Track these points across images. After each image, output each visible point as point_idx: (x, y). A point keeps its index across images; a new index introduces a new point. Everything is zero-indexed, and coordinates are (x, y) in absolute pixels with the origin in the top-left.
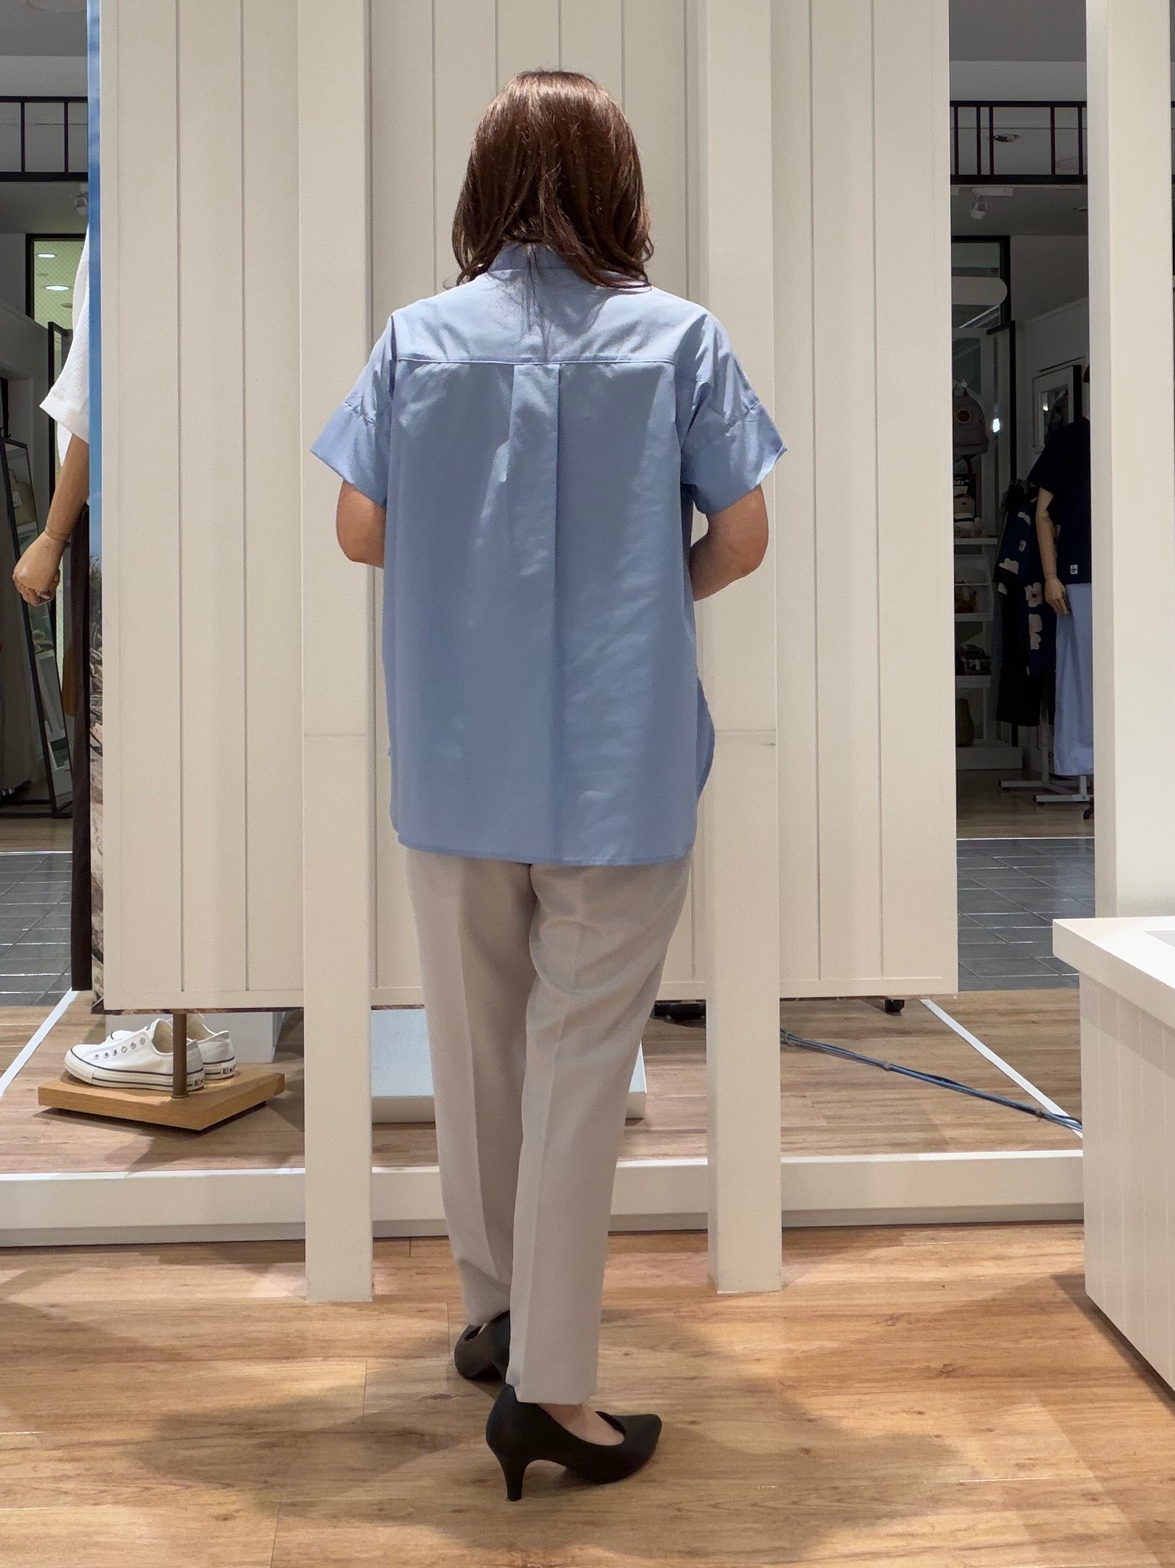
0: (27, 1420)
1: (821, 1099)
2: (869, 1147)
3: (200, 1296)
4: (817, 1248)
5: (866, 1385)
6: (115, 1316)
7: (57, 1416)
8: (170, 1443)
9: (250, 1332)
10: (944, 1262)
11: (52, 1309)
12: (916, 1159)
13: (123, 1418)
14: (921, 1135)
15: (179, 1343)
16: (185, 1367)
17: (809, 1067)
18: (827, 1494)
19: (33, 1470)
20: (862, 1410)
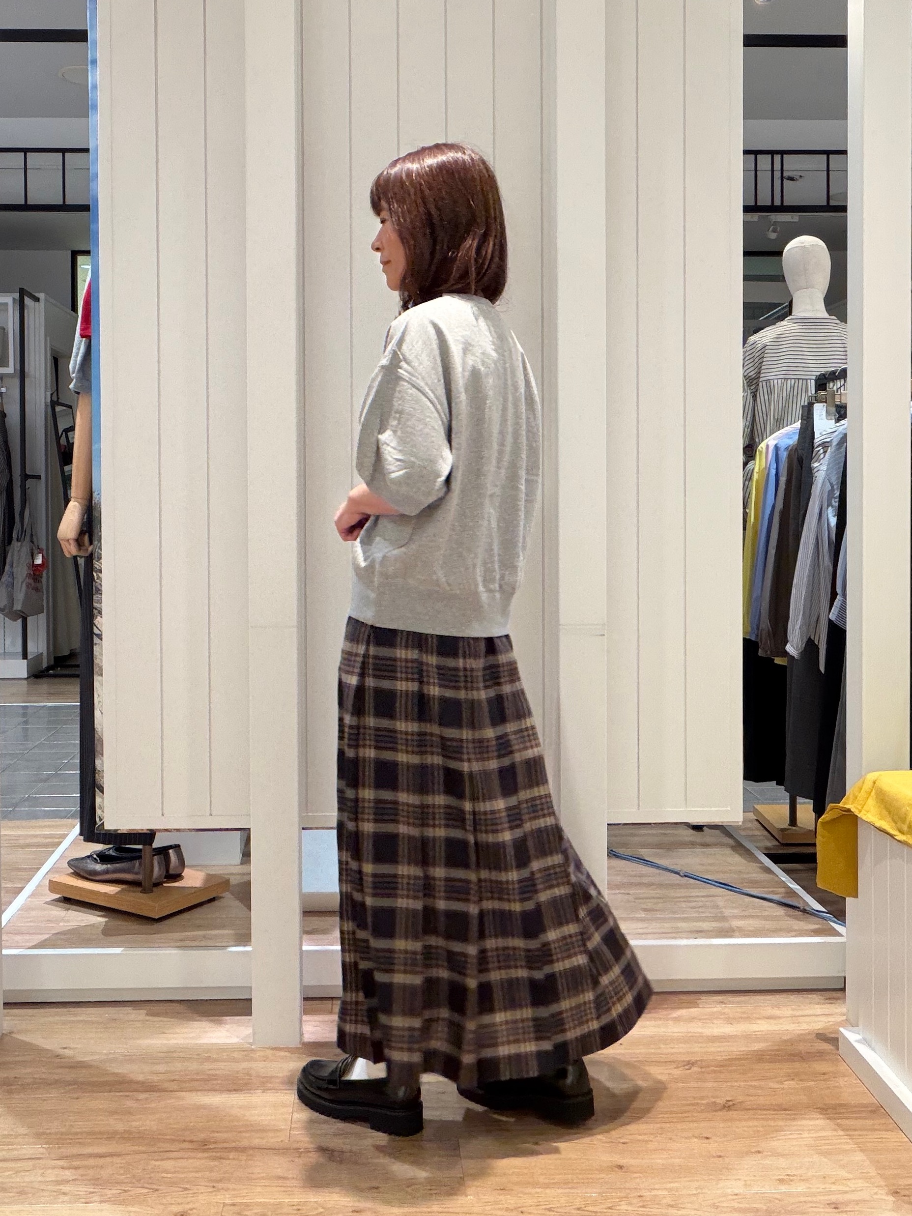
0: (38, 1135)
1: (641, 896)
2: (676, 933)
3: (175, 1042)
5: (666, 1116)
6: (111, 1056)
7: (62, 1134)
8: (145, 1156)
9: (210, 1070)
10: (730, 1020)
11: (64, 1051)
12: (712, 943)
13: (112, 1136)
14: (715, 924)
15: (155, 1078)
16: (159, 1096)
17: (633, 871)
18: (635, 1201)
19: (41, 1175)
20: (663, 1135)
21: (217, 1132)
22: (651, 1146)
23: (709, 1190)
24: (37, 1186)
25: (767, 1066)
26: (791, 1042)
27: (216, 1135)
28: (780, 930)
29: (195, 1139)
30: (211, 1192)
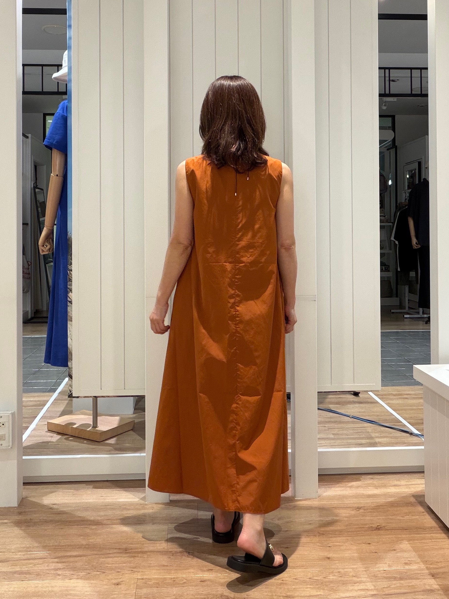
0: (45, 547)
1: (331, 427)
2: (349, 445)
3: (108, 501)
4: (330, 482)
5: (349, 533)
6: (77, 508)
7: (56, 546)
8: (97, 556)
9: (126, 514)
10: (376, 487)
11: (54, 506)
12: (366, 450)
13: (80, 547)
14: (368, 441)
15: (99, 518)
16: (102, 527)
17: (327, 416)
18: (336, 574)
19: (47, 566)
20: (348, 543)
21: (132, 544)
22: (342, 548)
23: (372, 568)
24: (44, 571)
25: (395, 509)
26: (406, 497)
27: (131, 545)
28: (399, 443)
29: (121, 547)
30: (131, 573)
